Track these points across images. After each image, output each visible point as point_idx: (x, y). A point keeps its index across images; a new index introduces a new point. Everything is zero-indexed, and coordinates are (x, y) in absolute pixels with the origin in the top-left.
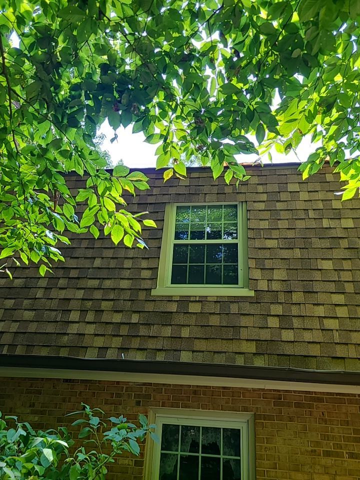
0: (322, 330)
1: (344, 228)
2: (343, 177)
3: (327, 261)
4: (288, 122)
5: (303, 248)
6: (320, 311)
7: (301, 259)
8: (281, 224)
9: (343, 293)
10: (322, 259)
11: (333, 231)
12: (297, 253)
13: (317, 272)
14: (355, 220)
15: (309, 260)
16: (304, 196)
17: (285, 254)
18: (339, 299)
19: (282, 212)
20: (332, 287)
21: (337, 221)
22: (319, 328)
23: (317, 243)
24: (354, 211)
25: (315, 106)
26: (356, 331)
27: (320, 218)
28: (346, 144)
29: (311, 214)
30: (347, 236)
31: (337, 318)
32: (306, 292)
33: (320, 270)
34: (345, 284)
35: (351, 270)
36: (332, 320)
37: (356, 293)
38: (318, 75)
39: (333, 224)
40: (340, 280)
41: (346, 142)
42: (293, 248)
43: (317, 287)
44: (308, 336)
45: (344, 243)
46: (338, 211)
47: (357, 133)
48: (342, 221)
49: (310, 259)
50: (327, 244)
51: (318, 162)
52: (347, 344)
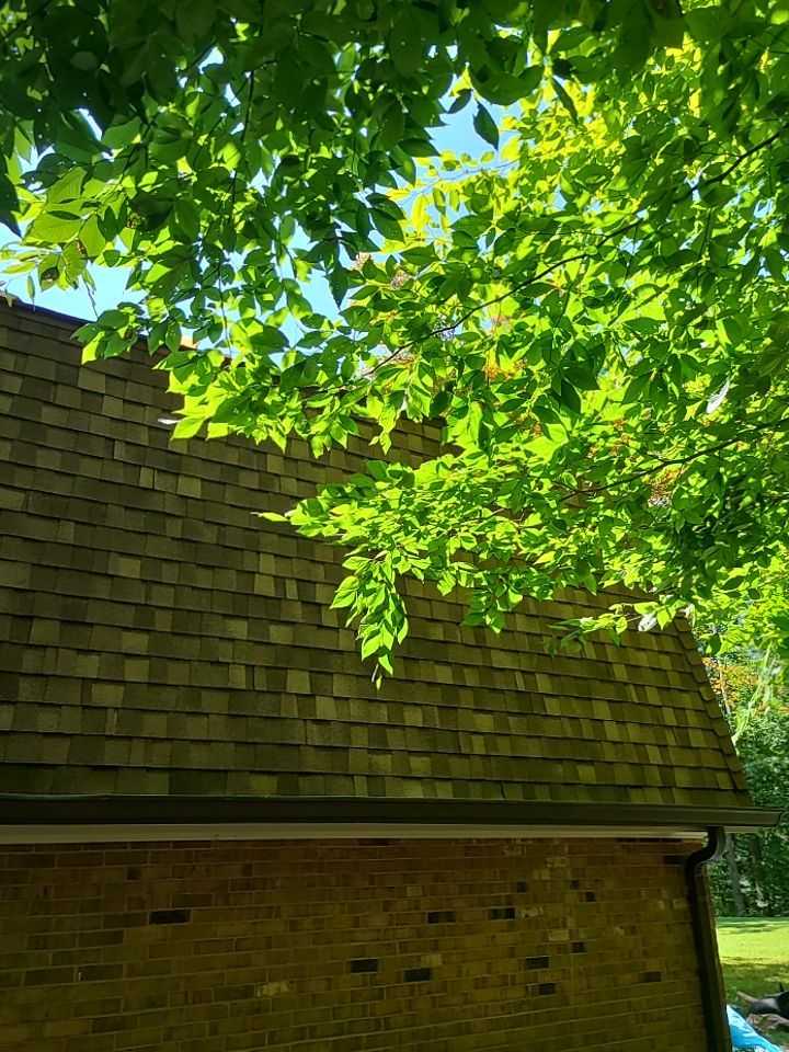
0: (84, 707)
1: (182, 496)
2: (175, 386)
3: (130, 560)
4: (53, 213)
5: (84, 524)
6: (90, 666)
7: (74, 546)
8: (43, 459)
9: (148, 631)
10: (121, 554)
11: (157, 497)
12: (68, 532)
13: (103, 580)
14: (205, 483)
15: (91, 552)
16: (112, 407)
17: (38, 529)
18: (136, 642)
19: (51, 433)
20: (127, 617)
21: (170, 479)
22: (77, 701)
23: (119, 518)
24: (209, 464)
25: (124, 204)
26: (154, 711)
27: (136, 465)
28: (187, 317)
29: (120, 452)
30: (184, 515)
31: (123, 683)
32: (68, 622)
33: (112, 576)
34: (157, 612)
35: (174, 585)
36: (111, 687)
37: (173, 634)
38: (138, 139)
39: (161, 483)
40: (148, 603)
41: (188, 313)
42: (59, 520)
43: (95, 614)
44: (46, 721)
45: (174, 528)
46: (178, 457)
47: (212, 302)
48: (181, 480)
49: (94, 549)
50: (139, 522)
51: (122, 332)
52: (130, 738)
